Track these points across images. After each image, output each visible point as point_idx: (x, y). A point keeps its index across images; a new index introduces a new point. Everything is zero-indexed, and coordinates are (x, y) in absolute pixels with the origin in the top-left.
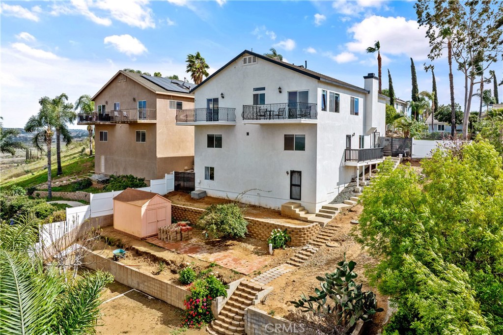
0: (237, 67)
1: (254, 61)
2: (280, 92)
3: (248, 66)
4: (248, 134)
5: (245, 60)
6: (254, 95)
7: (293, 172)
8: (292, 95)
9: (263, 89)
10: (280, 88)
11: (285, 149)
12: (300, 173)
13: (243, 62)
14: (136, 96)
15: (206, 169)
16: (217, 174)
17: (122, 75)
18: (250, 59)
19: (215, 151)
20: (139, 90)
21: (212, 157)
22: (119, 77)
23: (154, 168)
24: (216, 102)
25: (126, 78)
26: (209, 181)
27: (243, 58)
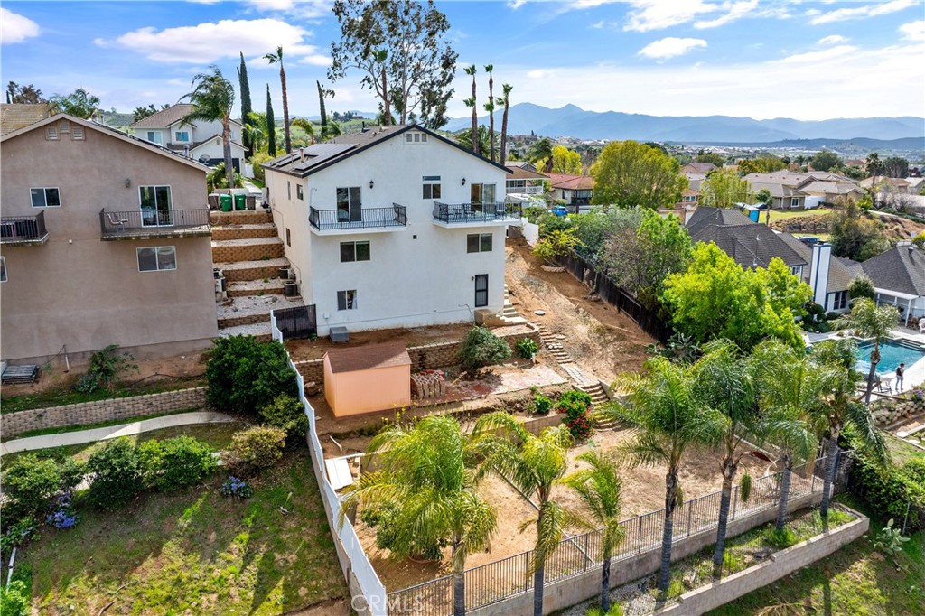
0: (394, 144)
1: (424, 140)
2: (463, 184)
3: (413, 146)
4: (415, 237)
5: (409, 136)
6: (424, 186)
7: (477, 277)
8: (476, 188)
9: (438, 178)
10: (464, 179)
11: (468, 252)
12: (486, 276)
13: (406, 139)
14: (130, 173)
15: (341, 295)
16: (358, 298)
17: (64, 123)
18: (417, 135)
19: (356, 265)
20: (144, 163)
21: (352, 274)
22: (51, 127)
23: (207, 314)
24: (356, 192)
25: (82, 133)
26: (347, 311)
27: (407, 133)
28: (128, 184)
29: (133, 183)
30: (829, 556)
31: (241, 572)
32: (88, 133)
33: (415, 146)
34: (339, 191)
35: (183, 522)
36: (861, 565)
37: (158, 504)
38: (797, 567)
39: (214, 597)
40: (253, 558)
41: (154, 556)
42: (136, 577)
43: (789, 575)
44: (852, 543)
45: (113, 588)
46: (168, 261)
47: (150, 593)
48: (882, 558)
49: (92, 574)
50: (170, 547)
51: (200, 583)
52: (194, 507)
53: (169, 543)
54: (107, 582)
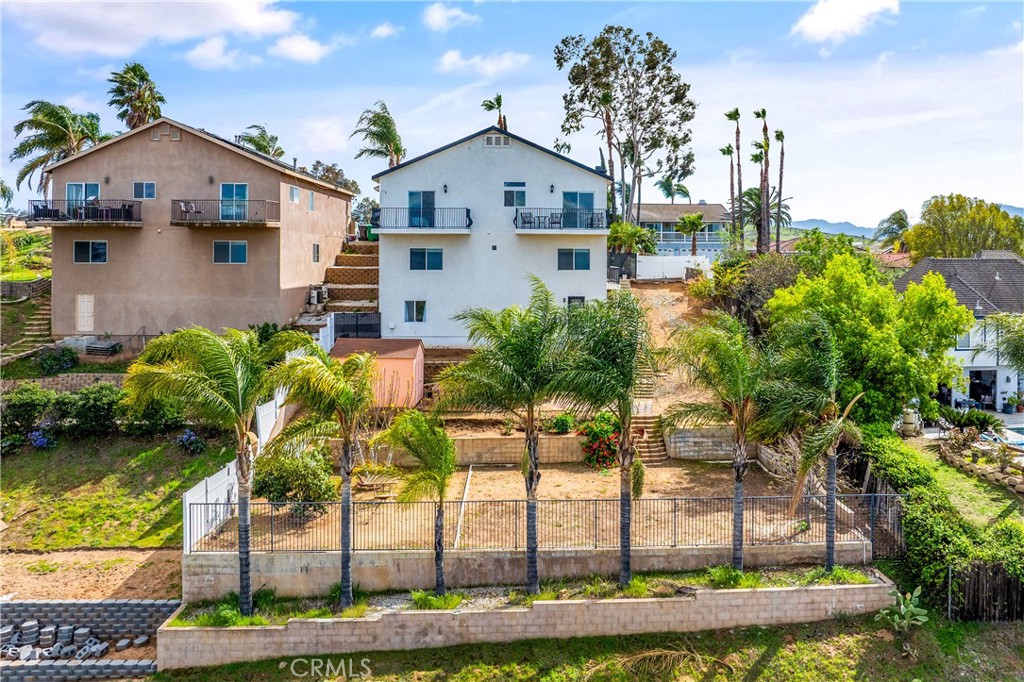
0: (472, 147)
1: (506, 143)
2: (551, 191)
3: (493, 150)
4: (494, 248)
5: (489, 139)
6: (505, 192)
7: (572, 299)
8: (569, 197)
9: (523, 184)
10: (552, 186)
11: (559, 269)
12: (582, 299)
13: (485, 142)
14: (214, 172)
15: (409, 304)
16: (428, 312)
17: (165, 126)
18: (498, 139)
19: (428, 274)
20: (226, 162)
21: (421, 284)
22: (155, 130)
23: (272, 311)
24: (429, 197)
25: (179, 134)
26: (415, 324)
27: (486, 136)
28: (211, 181)
29: (216, 179)
30: (811, 623)
31: (153, 510)
32: (184, 135)
33: (496, 150)
34: (411, 194)
35: (133, 463)
36: (849, 641)
37: (121, 445)
38: (747, 623)
39: (116, 523)
40: (170, 502)
41: (93, 484)
42: (68, 495)
43: (729, 629)
44: (860, 616)
45: (45, 499)
46: (240, 255)
47: (70, 509)
48: (889, 637)
49: (37, 486)
50: (110, 481)
51: (114, 510)
52: (149, 453)
53: (113, 476)
54: (44, 493)
